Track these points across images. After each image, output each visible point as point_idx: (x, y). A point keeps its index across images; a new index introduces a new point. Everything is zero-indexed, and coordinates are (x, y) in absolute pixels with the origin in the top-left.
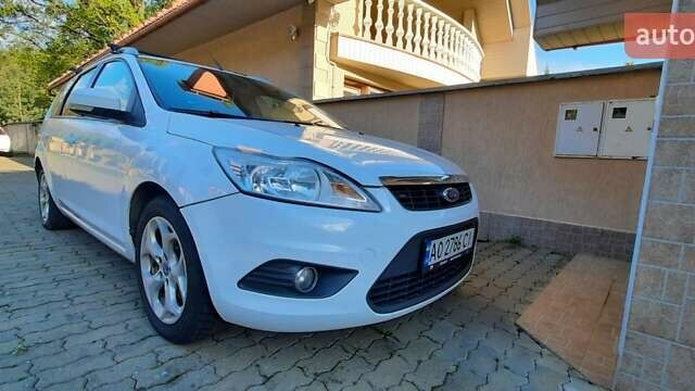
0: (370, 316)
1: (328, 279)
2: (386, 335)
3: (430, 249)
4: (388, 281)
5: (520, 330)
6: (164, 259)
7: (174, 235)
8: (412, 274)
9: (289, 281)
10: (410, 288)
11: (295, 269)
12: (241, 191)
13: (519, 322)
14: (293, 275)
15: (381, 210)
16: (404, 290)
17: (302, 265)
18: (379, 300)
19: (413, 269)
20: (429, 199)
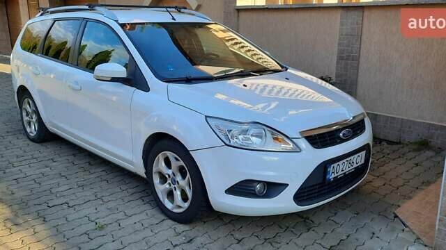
0: (295, 208)
1: (272, 189)
2: (305, 219)
3: (330, 169)
4: (305, 188)
5: (396, 216)
6: (172, 176)
7: (182, 163)
8: (320, 184)
9: (253, 190)
10: (318, 192)
11: (255, 184)
12: (226, 145)
13: (398, 212)
14: (255, 187)
15: (300, 151)
16: (315, 193)
17: (259, 182)
18: (300, 199)
19: (320, 181)
20: (330, 140)
